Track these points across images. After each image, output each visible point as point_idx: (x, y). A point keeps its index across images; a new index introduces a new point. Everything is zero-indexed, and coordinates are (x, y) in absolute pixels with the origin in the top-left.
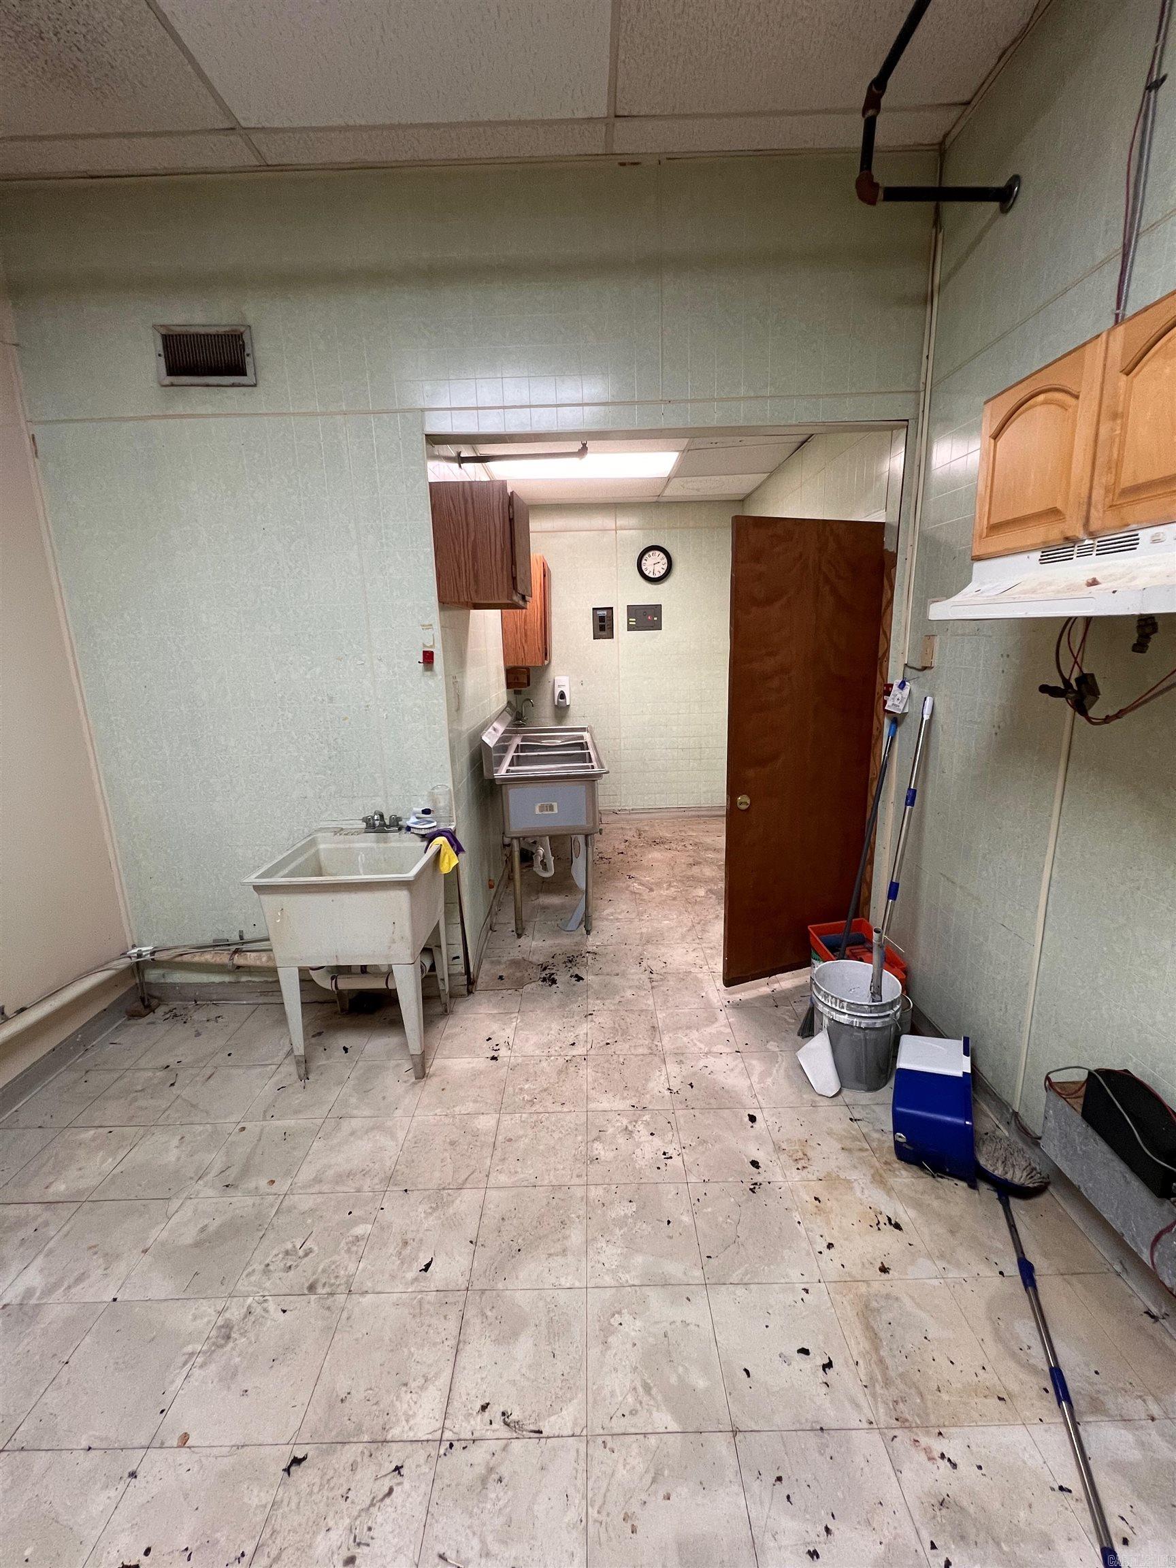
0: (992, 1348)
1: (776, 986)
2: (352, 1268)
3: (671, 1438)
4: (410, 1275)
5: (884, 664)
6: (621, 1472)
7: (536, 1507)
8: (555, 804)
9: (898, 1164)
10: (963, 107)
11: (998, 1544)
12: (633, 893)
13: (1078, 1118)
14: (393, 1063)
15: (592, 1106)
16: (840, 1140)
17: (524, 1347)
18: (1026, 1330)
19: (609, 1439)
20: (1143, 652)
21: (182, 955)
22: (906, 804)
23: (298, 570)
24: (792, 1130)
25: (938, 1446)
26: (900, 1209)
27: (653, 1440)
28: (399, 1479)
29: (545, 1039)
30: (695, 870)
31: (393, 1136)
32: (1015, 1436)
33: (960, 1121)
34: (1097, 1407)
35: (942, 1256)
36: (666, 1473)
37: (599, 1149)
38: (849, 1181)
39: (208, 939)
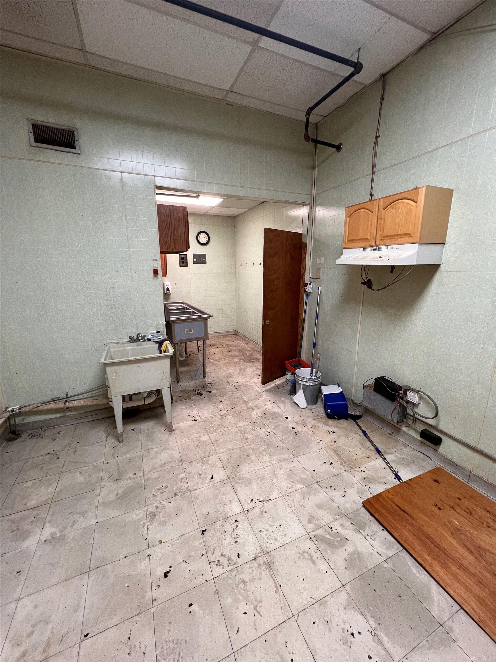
0: (363, 449)
1: (276, 383)
2: (186, 486)
3: (304, 489)
4: (208, 481)
5: (303, 277)
6: (295, 499)
7: (278, 513)
8: (192, 329)
9: (328, 420)
10: (324, 117)
11: (377, 481)
12: (213, 363)
13: (373, 391)
14: (156, 430)
15: (238, 426)
16: (312, 417)
17: (254, 485)
18: (368, 444)
19: (288, 494)
20: (392, 273)
21: (37, 407)
22: (316, 319)
23: (99, 234)
24: (298, 418)
25: (360, 470)
26: (333, 429)
27: (299, 491)
28: (238, 523)
29: (210, 411)
30: (231, 353)
31: (174, 450)
32: (373, 463)
33: (344, 402)
34: (386, 453)
35: (346, 435)
36: (306, 495)
37: (247, 436)
38: (319, 426)
39: (49, 399)
